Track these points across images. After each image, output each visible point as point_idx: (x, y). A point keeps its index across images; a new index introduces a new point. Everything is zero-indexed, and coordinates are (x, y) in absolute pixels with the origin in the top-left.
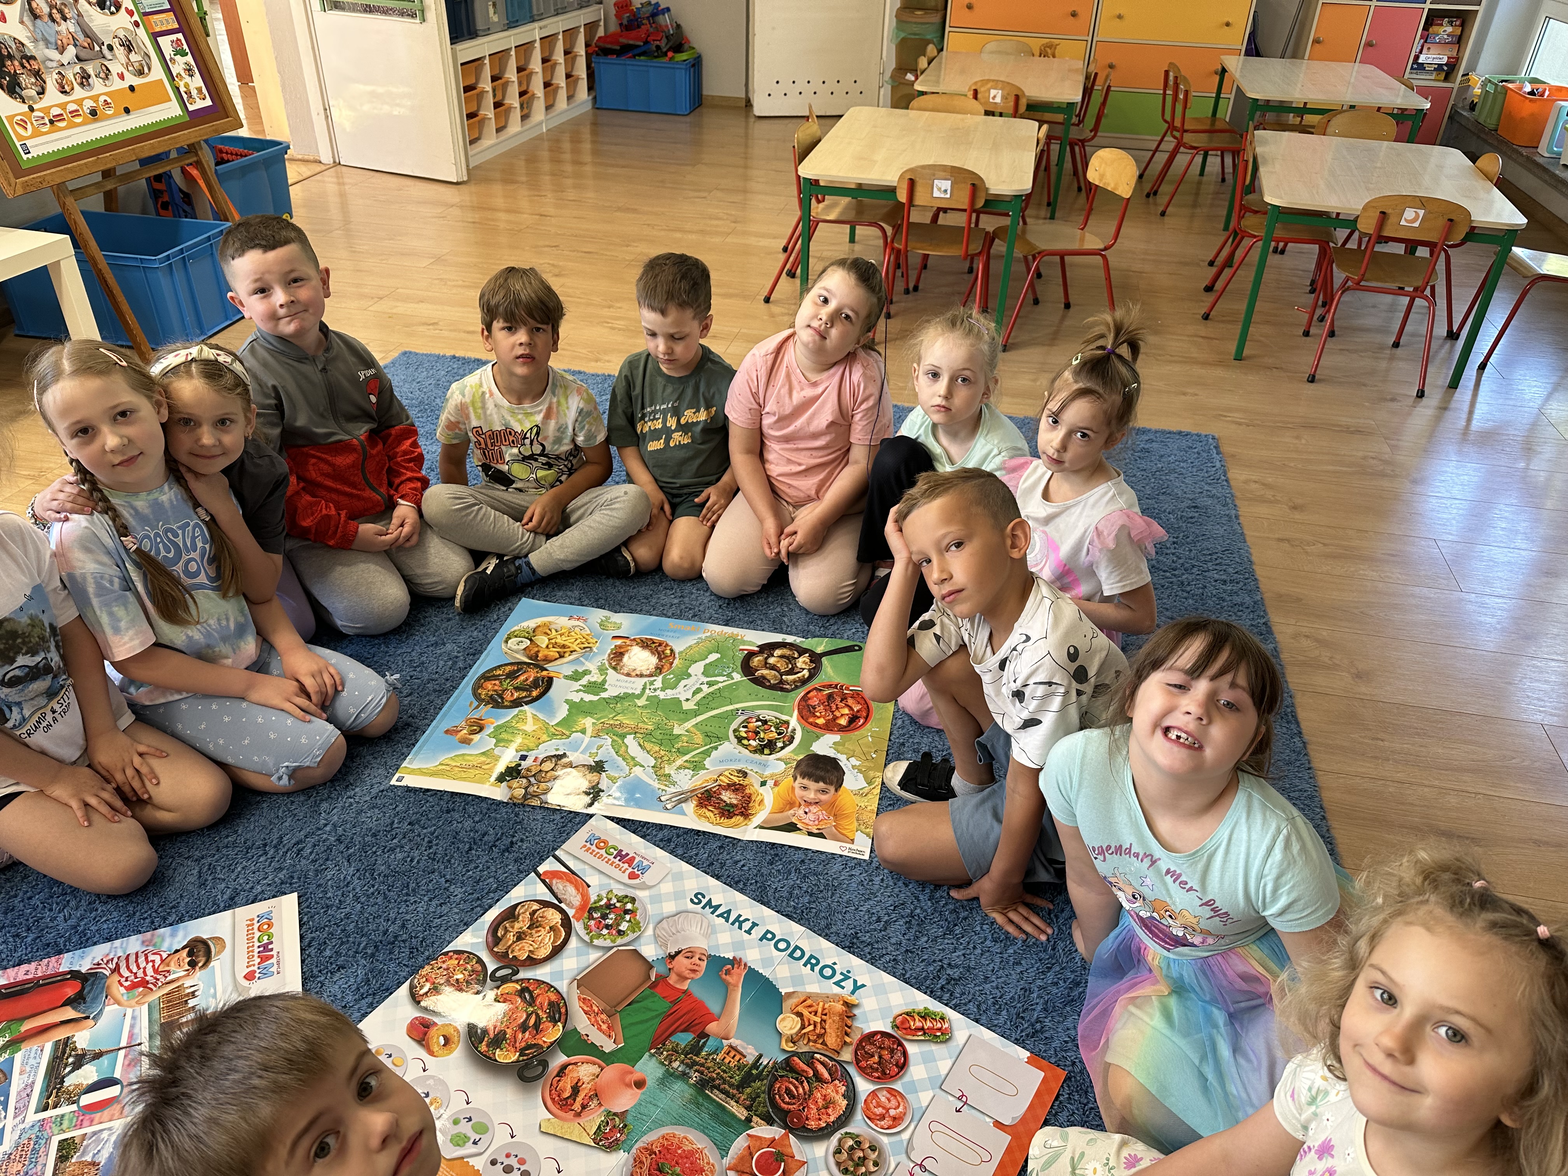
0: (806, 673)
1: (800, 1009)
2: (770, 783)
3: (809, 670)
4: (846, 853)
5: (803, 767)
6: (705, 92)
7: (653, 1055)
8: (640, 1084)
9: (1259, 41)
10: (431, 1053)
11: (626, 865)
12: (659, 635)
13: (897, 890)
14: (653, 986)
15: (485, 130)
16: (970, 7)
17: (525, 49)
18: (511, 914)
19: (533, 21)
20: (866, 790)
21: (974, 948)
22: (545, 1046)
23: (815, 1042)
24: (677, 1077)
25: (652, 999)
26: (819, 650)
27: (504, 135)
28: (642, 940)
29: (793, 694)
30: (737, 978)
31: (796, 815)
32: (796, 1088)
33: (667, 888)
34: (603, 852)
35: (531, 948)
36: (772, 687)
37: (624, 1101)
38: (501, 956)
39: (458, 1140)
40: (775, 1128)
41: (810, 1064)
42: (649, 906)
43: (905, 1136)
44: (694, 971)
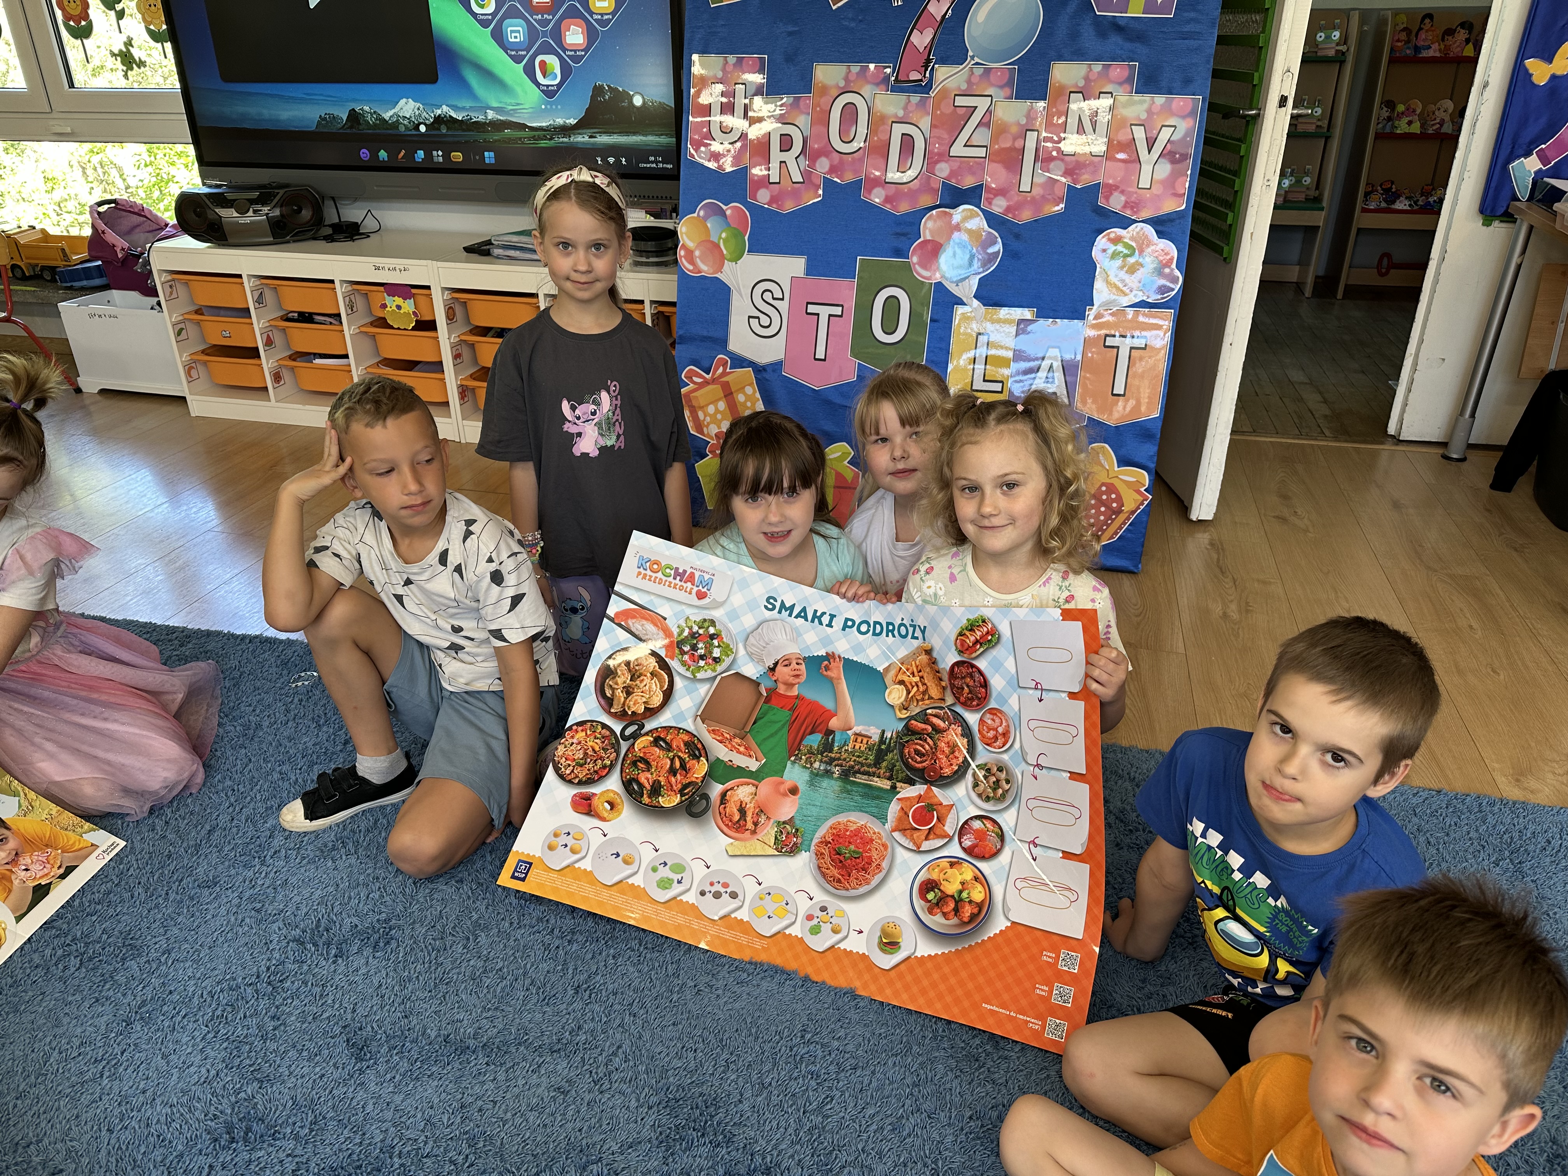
1: (899, 677)
7: (794, 762)
8: (794, 791)
10: (603, 820)
14: (768, 700)
18: (607, 671)
22: (699, 781)
24: (822, 776)
25: (771, 713)
30: (837, 671)
32: (923, 746)
33: (737, 600)
37: (787, 809)
38: (621, 715)
39: (664, 884)
40: (918, 786)
41: (926, 722)
42: (730, 625)
43: (1017, 745)
44: (797, 676)
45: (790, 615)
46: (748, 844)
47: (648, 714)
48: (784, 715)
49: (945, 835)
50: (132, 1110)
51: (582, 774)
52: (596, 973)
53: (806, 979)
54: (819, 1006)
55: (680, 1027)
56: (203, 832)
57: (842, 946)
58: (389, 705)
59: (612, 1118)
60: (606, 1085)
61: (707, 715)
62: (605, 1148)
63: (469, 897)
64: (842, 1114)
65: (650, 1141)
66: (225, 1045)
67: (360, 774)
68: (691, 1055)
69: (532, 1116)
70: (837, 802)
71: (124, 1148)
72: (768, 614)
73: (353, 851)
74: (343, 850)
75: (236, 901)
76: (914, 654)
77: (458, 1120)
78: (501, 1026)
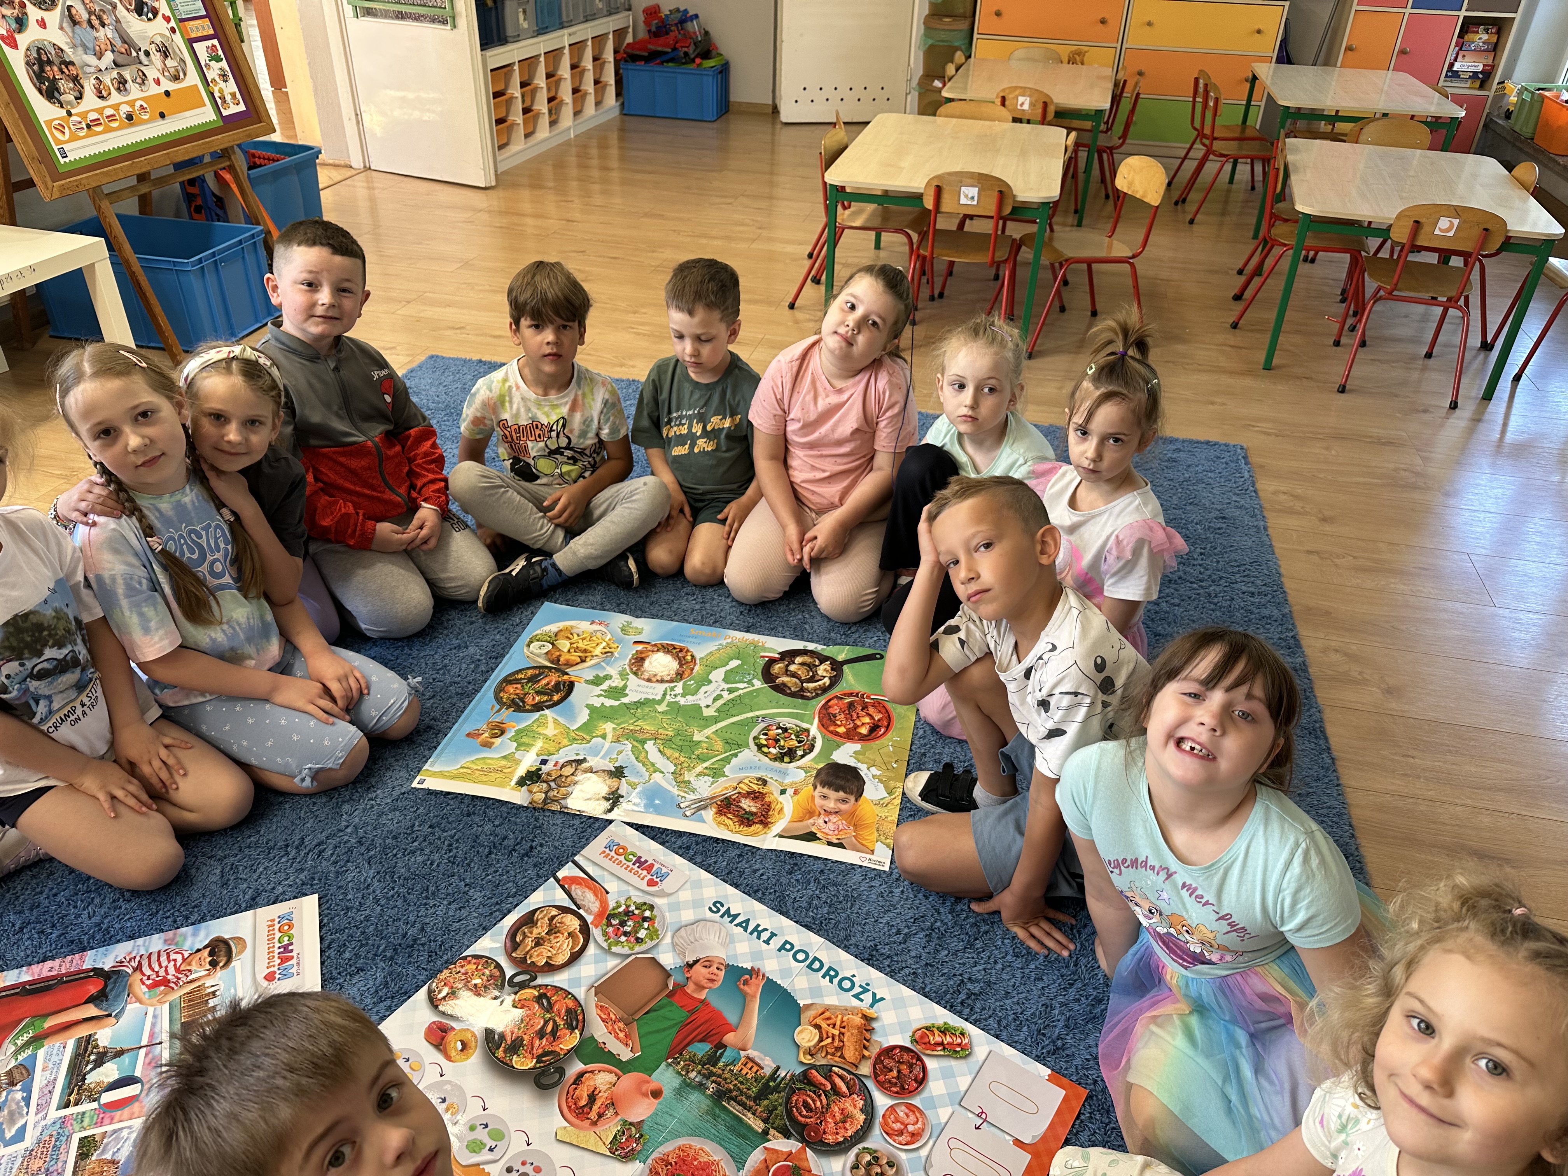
0: (827, 681)
1: (818, 1021)
2: (790, 791)
3: (830, 678)
4: (865, 864)
5: (823, 775)
6: (733, 98)
8: (656, 1094)
9: (1290, 48)
10: (448, 1058)
11: (645, 872)
12: (680, 641)
13: (917, 902)
14: (671, 995)
15: (514, 136)
16: (998, 14)
17: (554, 55)
18: (529, 919)
19: (563, 28)
20: (886, 801)
21: (996, 962)
22: (562, 1053)
23: (833, 1055)
25: (669, 1008)
26: (841, 658)
27: (533, 140)
28: (661, 948)
29: (813, 702)
30: (755, 989)
31: (816, 824)
32: (814, 1101)
33: (685, 895)
34: (622, 858)
35: (549, 954)
36: (793, 695)
37: (641, 1110)
38: (520, 962)
39: (475, 1147)
41: (828, 1078)
43: (924, 1152)
44: (712, 981)
46: (582, 1133)
48: (680, 1015)
61: (602, 989)
76: (846, 1011)
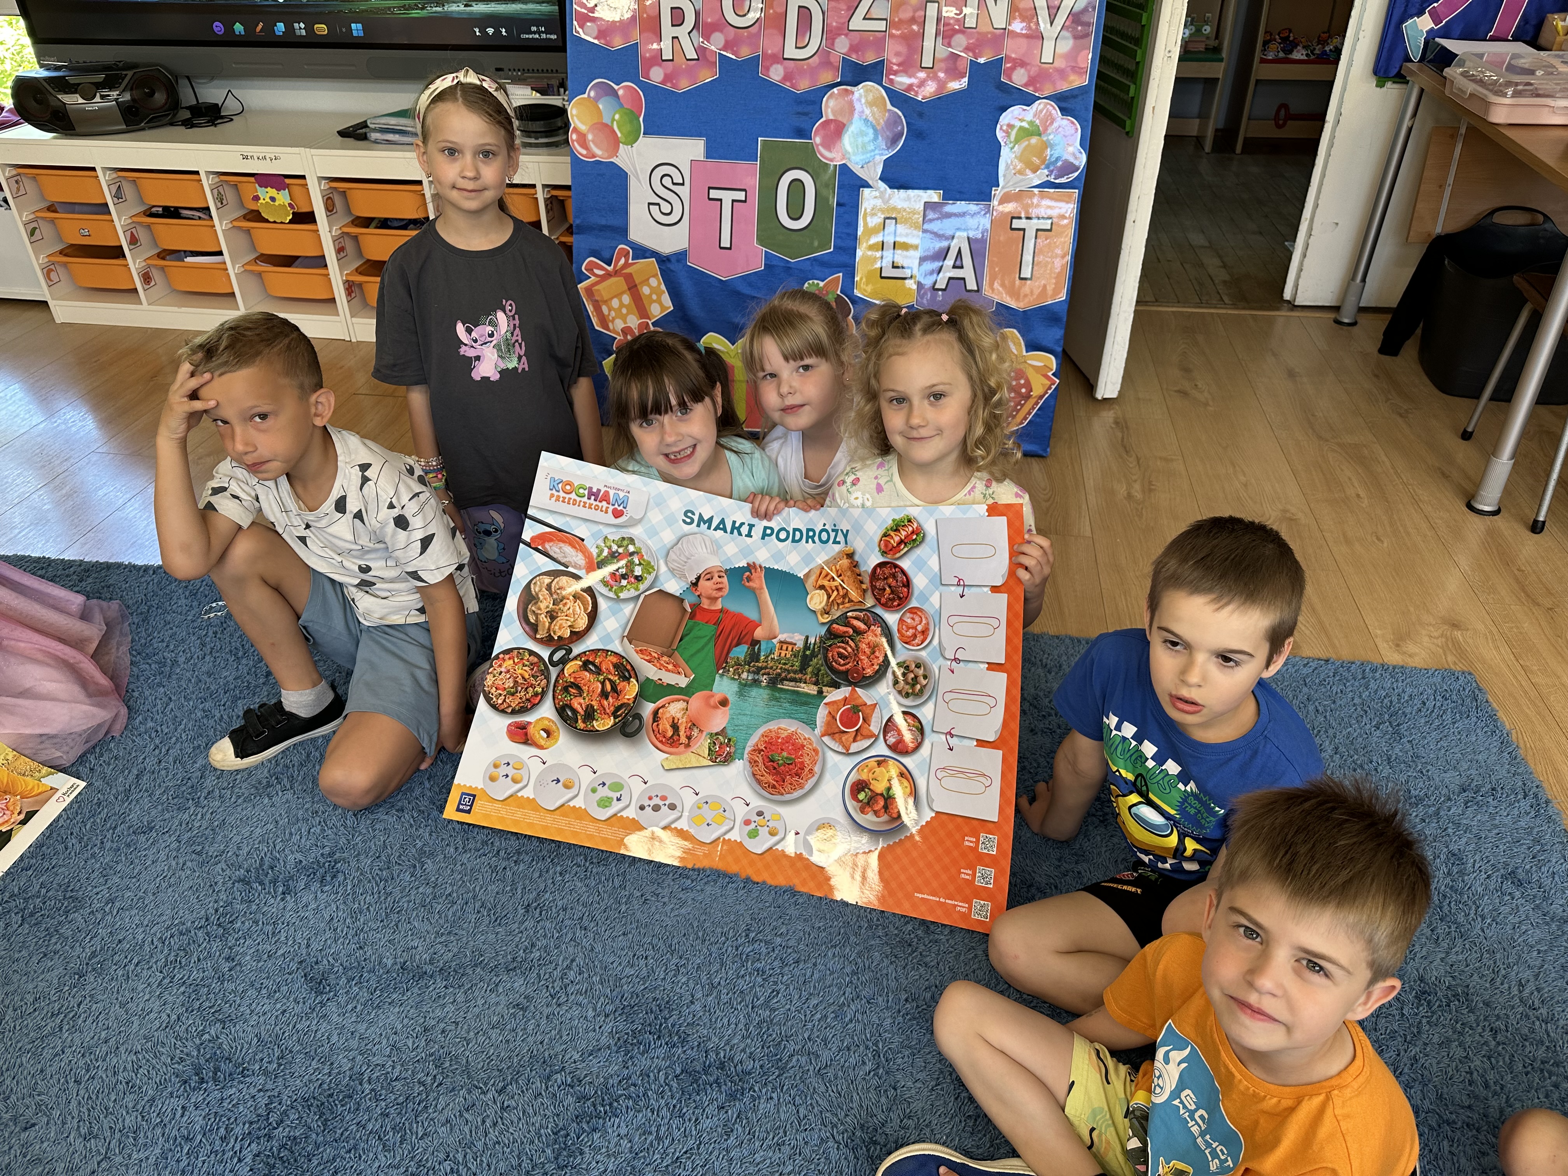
1: (820, 582)
7: (722, 675)
8: (724, 703)
10: (541, 747)
14: (692, 616)
18: (529, 595)
22: (631, 702)
23: (843, 603)
24: (751, 686)
25: (697, 628)
30: (759, 581)
32: (844, 649)
35: (569, 623)
37: (719, 721)
38: (548, 641)
39: (604, 803)
40: (843, 689)
41: (848, 624)
42: (649, 542)
43: (936, 642)
44: (720, 589)
45: (709, 528)
46: (683, 757)
47: (575, 638)
48: (709, 630)
49: (872, 735)
50: (97, 1060)
51: (514, 702)
52: (546, 892)
53: (748, 880)
54: (761, 905)
55: (630, 936)
56: (131, 777)
57: (779, 847)
58: (307, 639)
59: (571, 1029)
60: (563, 999)
61: (633, 635)
62: (567, 1057)
63: (411, 825)
64: (788, 1007)
65: (609, 1047)
66: (182, 989)
67: (287, 709)
68: (642, 962)
69: (494, 1034)
70: (766, 710)
71: (94, 1097)
72: (687, 528)
73: (288, 787)
74: (278, 786)
75: (174, 845)
76: (834, 560)
77: (423, 1043)
78: (455, 950)
